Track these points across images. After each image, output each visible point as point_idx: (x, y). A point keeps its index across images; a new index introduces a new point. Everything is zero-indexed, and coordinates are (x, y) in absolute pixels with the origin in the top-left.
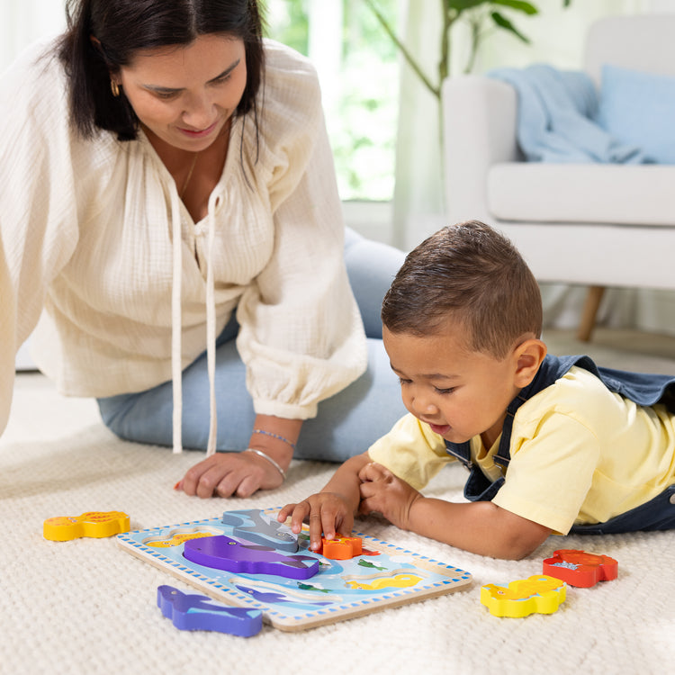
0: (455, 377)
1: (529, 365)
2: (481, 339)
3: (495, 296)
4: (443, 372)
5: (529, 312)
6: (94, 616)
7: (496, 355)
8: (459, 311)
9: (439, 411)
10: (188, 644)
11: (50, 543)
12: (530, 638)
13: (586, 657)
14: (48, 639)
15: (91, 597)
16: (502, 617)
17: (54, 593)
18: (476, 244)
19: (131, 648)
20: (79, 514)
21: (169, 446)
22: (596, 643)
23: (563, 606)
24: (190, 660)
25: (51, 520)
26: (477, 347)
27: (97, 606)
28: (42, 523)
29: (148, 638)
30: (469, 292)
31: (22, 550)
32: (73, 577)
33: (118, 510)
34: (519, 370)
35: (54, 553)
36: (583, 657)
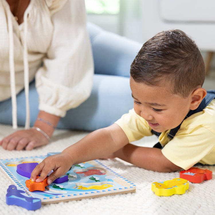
0: (164, 105)
1: (198, 100)
2: (178, 88)
3: (187, 69)
4: (159, 103)
5: (200, 77)
7: (184, 96)
8: (169, 75)
9: (154, 118)
12: (172, 205)
13: (196, 212)
16: (161, 196)
18: (180, 43)
21: (11, 124)
22: (201, 206)
26: (175, 92)
30: (175, 67)
34: (193, 102)
36: (195, 212)
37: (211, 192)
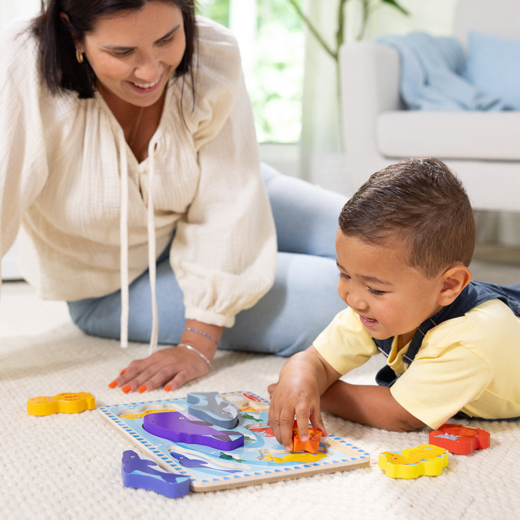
0: (388, 283)
6: (69, 476)
7: (427, 274)
9: (368, 307)
10: (143, 499)
11: (32, 417)
12: (420, 496)
13: (466, 512)
14: (33, 495)
15: (65, 461)
16: (396, 479)
17: (36, 458)
19: (99, 502)
20: (55, 394)
22: (474, 500)
23: (446, 469)
24: (146, 512)
25: (33, 399)
26: (412, 263)
27: (71, 469)
28: (26, 401)
29: (112, 494)
30: (417, 217)
31: (10, 423)
32: (51, 445)
33: (86, 391)
34: (444, 290)
35: (35, 426)
36: (464, 512)
37: (490, 473)
